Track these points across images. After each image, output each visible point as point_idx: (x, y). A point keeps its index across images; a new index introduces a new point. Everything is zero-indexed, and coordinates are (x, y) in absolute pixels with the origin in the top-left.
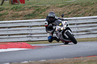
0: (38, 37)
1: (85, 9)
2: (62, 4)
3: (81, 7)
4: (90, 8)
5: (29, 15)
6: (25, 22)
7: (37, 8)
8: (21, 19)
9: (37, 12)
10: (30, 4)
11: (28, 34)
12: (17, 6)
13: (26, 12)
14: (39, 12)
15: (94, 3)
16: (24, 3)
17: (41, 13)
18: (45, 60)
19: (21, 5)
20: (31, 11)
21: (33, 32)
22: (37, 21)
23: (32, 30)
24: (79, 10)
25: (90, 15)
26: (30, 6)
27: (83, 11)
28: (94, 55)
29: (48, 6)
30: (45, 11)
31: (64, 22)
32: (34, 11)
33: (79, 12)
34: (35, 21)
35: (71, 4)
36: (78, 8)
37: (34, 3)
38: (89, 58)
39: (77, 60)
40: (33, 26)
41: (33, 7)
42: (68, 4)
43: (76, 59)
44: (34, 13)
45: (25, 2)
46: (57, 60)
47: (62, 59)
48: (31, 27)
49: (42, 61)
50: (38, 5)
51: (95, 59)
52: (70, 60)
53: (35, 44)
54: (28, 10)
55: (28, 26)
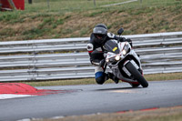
0: (49, 73)
1: (138, 20)
2: (94, 11)
3: (130, 16)
4: (146, 18)
5: (32, 31)
6: (25, 45)
7: (48, 19)
8: (18, 40)
9: (47, 25)
10: (33, 10)
11: (30, 67)
12: (9, 13)
13: (26, 25)
14: (51, 26)
15: (154, 9)
16: (23, 8)
17: (55, 27)
18: (62, 117)
19: (16, 12)
20: (36, 24)
21: (40, 63)
22: (48, 44)
23: (37, 59)
24: (126, 22)
25: (147, 32)
26: (35, 14)
27: (134, 24)
28: (155, 108)
29: (67, 13)
30: (62, 24)
31: (121, 45)
32: (41, 23)
33: (127, 25)
34: (44, 44)
35: (112, 10)
36: (123, 19)
37: (42, 9)
38: (144, 114)
39: (121, 117)
40: (40, 52)
41: (39, 16)
42: (106, 10)
43: (120, 114)
44: (41, 27)
45: (25, 7)
46: (85, 116)
47: (94, 115)
48: (36, 53)
49: (57, 118)
50: (50, 13)
51: (156, 115)
52: (109, 116)
53: (43, 85)
54: (30, 21)
55: (30, 53)
